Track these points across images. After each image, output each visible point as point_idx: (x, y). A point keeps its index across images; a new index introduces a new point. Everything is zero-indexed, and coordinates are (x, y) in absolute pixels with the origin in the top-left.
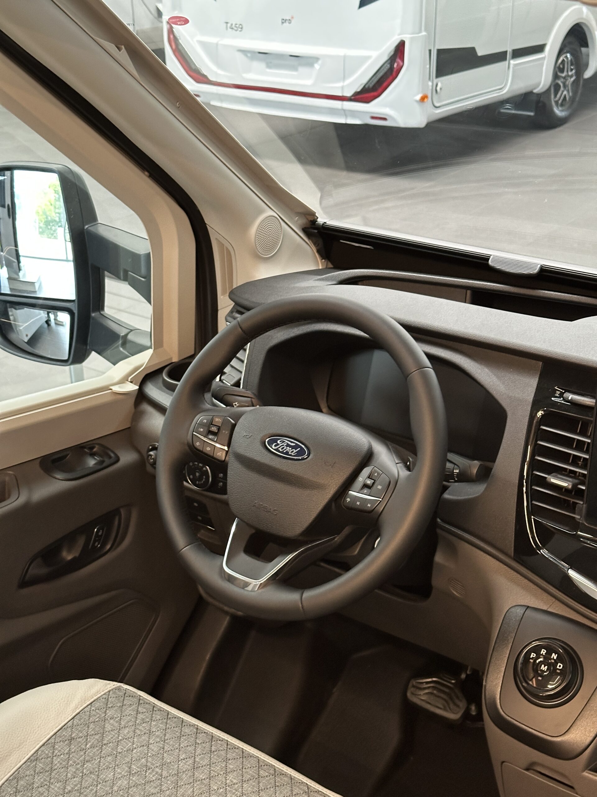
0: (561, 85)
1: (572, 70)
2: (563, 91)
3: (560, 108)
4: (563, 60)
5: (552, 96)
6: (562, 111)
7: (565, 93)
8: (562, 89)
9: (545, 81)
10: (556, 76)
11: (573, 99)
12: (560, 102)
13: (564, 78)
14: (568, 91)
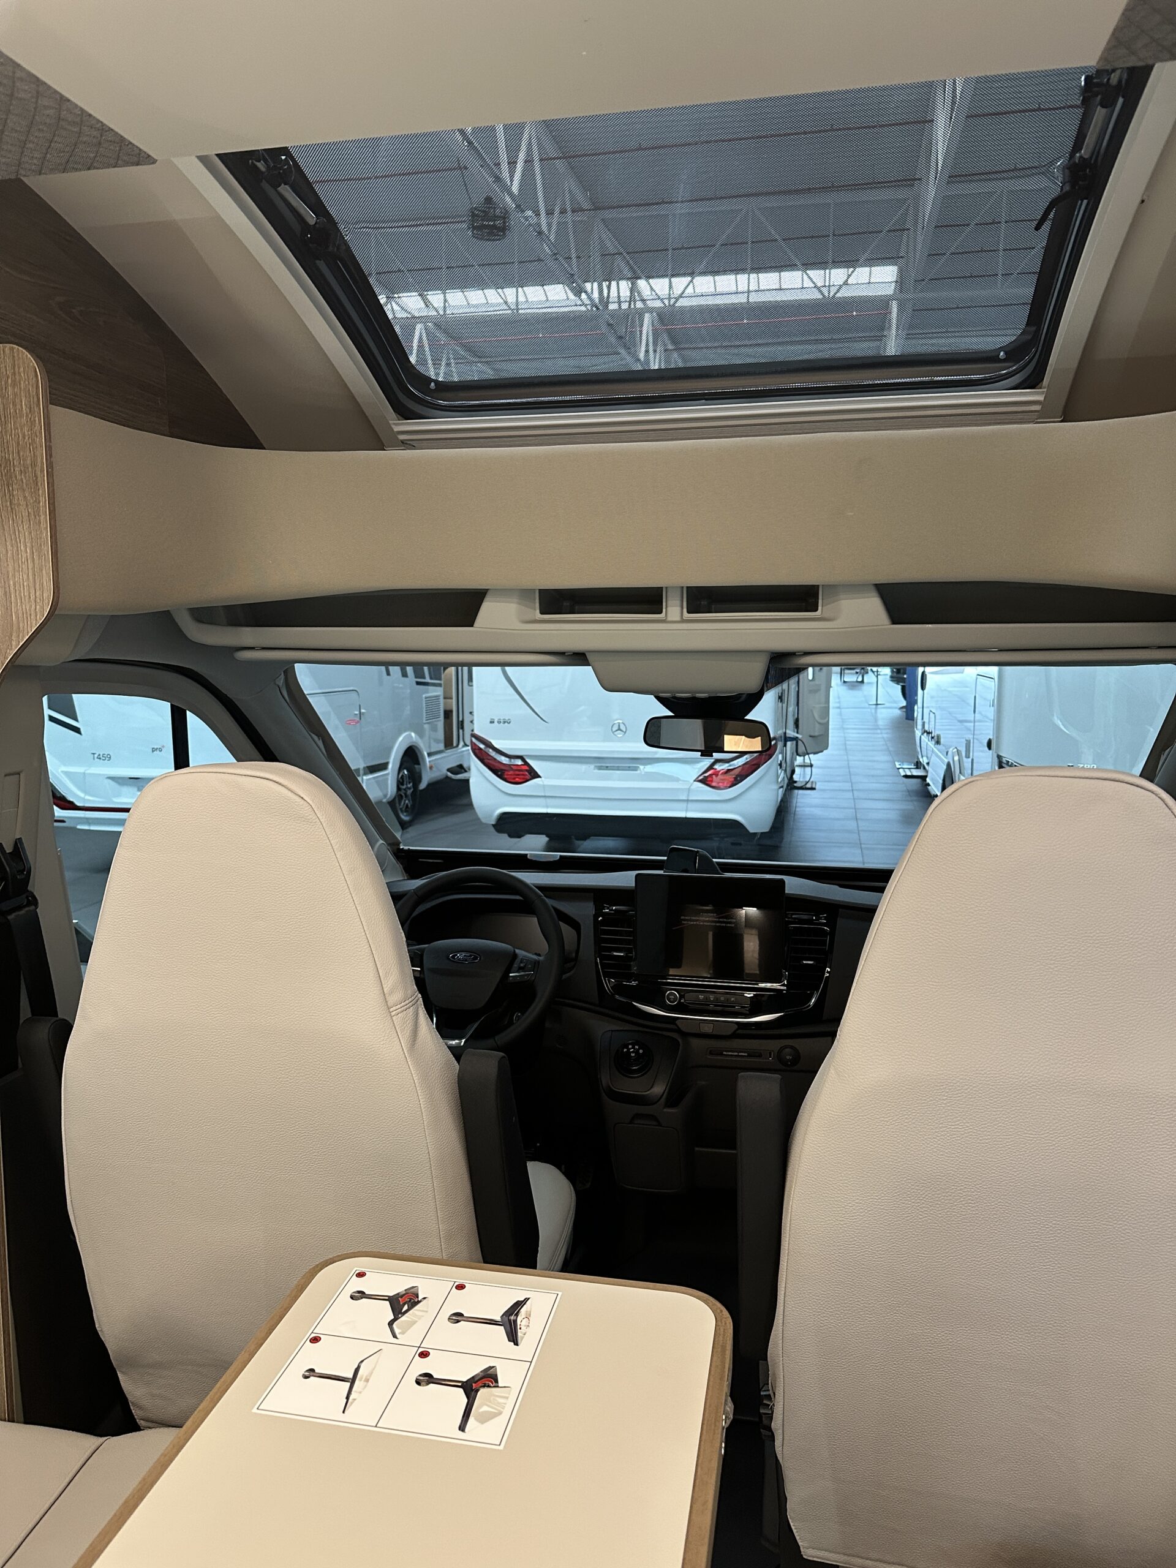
0: (403, 795)
1: (410, 783)
2: (405, 801)
3: (405, 814)
4: (402, 776)
5: (397, 805)
6: (406, 816)
7: (407, 802)
8: (404, 798)
9: (391, 792)
10: (399, 789)
11: (413, 806)
12: (404, 809)
13: (405, 790)
14: (409, 801)
